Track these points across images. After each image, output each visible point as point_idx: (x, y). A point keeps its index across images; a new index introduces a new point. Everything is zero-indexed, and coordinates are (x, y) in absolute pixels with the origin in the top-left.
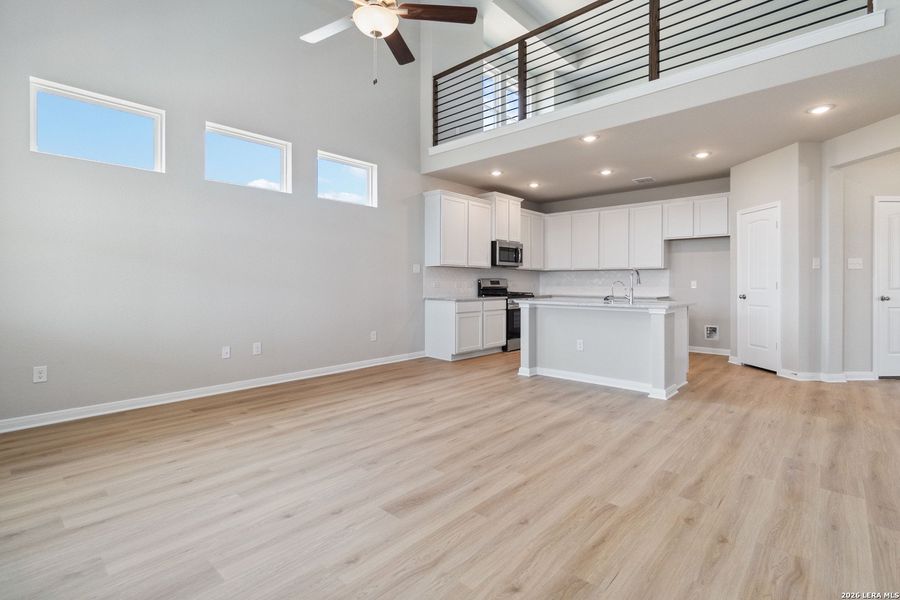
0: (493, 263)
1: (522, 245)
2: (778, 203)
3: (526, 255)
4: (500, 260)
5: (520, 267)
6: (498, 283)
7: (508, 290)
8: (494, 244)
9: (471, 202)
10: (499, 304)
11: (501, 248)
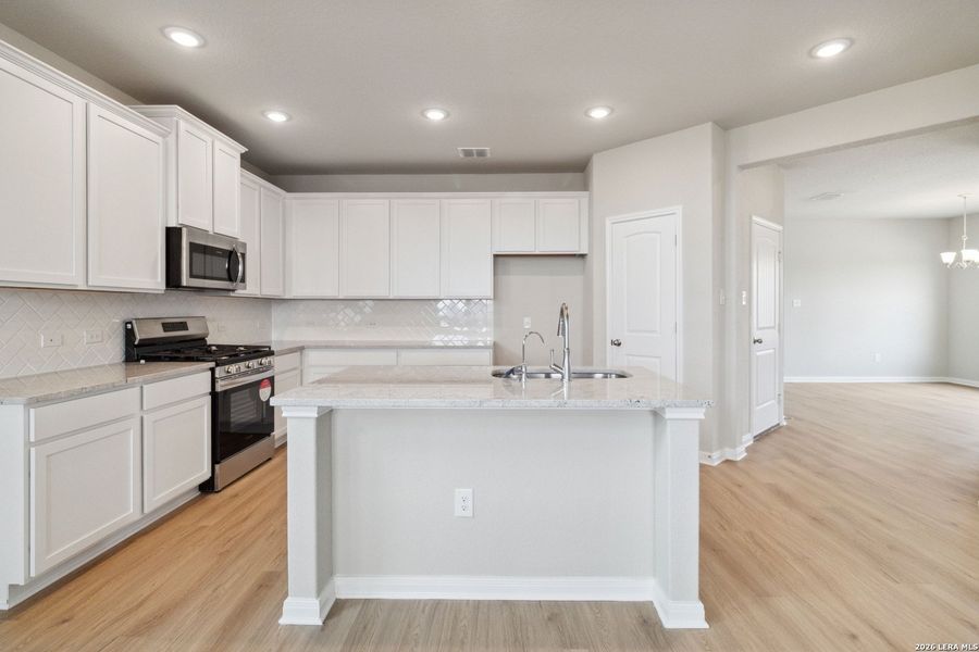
0: (173, 280)
1: (244, 245)
2: (679, 209)
3: (252, 267)
4: (192, 275)
5: (240, 292)
6: (183, 326)
7: (209, 341)
8: (173, 235)
9: (95, 109)
10: (191, 385)
11: (194, 247)
